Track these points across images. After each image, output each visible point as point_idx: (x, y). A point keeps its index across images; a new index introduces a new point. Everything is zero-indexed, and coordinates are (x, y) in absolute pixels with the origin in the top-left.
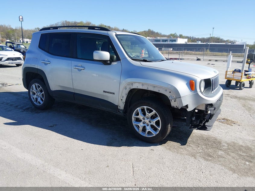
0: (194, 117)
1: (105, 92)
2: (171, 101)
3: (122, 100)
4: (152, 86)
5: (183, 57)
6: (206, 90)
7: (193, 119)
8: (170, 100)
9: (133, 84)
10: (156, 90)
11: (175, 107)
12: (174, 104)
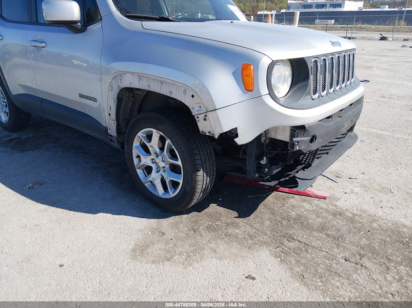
0: (265, 158)
1: (81, 96)
2: (197, 119)
3: (110, 114)
4: (155, 79)
5: (354, 35)
6: (296, 90)
7: (262, 163)
8: (196, 117)
9: (122, 75)
10: (164, 91)
11: (207, 134)
12: (203, 127)
